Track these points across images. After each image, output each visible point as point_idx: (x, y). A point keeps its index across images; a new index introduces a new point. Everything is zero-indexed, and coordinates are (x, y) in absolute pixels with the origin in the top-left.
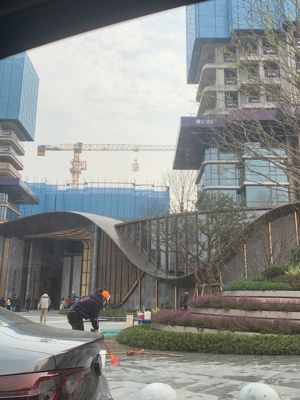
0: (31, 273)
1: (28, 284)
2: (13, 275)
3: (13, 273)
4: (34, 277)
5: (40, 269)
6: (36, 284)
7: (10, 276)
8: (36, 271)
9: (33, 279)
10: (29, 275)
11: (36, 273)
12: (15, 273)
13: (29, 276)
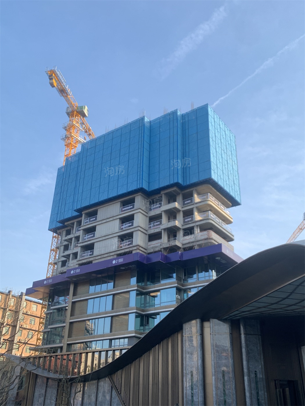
0: (249, 376)
1: (247, 394)
2: (220, 380)
3: (220, 377)
4: (254, 381)
5: (263, 367)
6: (260, 393)
8: (256, 371)
9: (253, 385)
10: (246, 378)
11: (258, 375)
12: (223, 376)
13: (246, 380)
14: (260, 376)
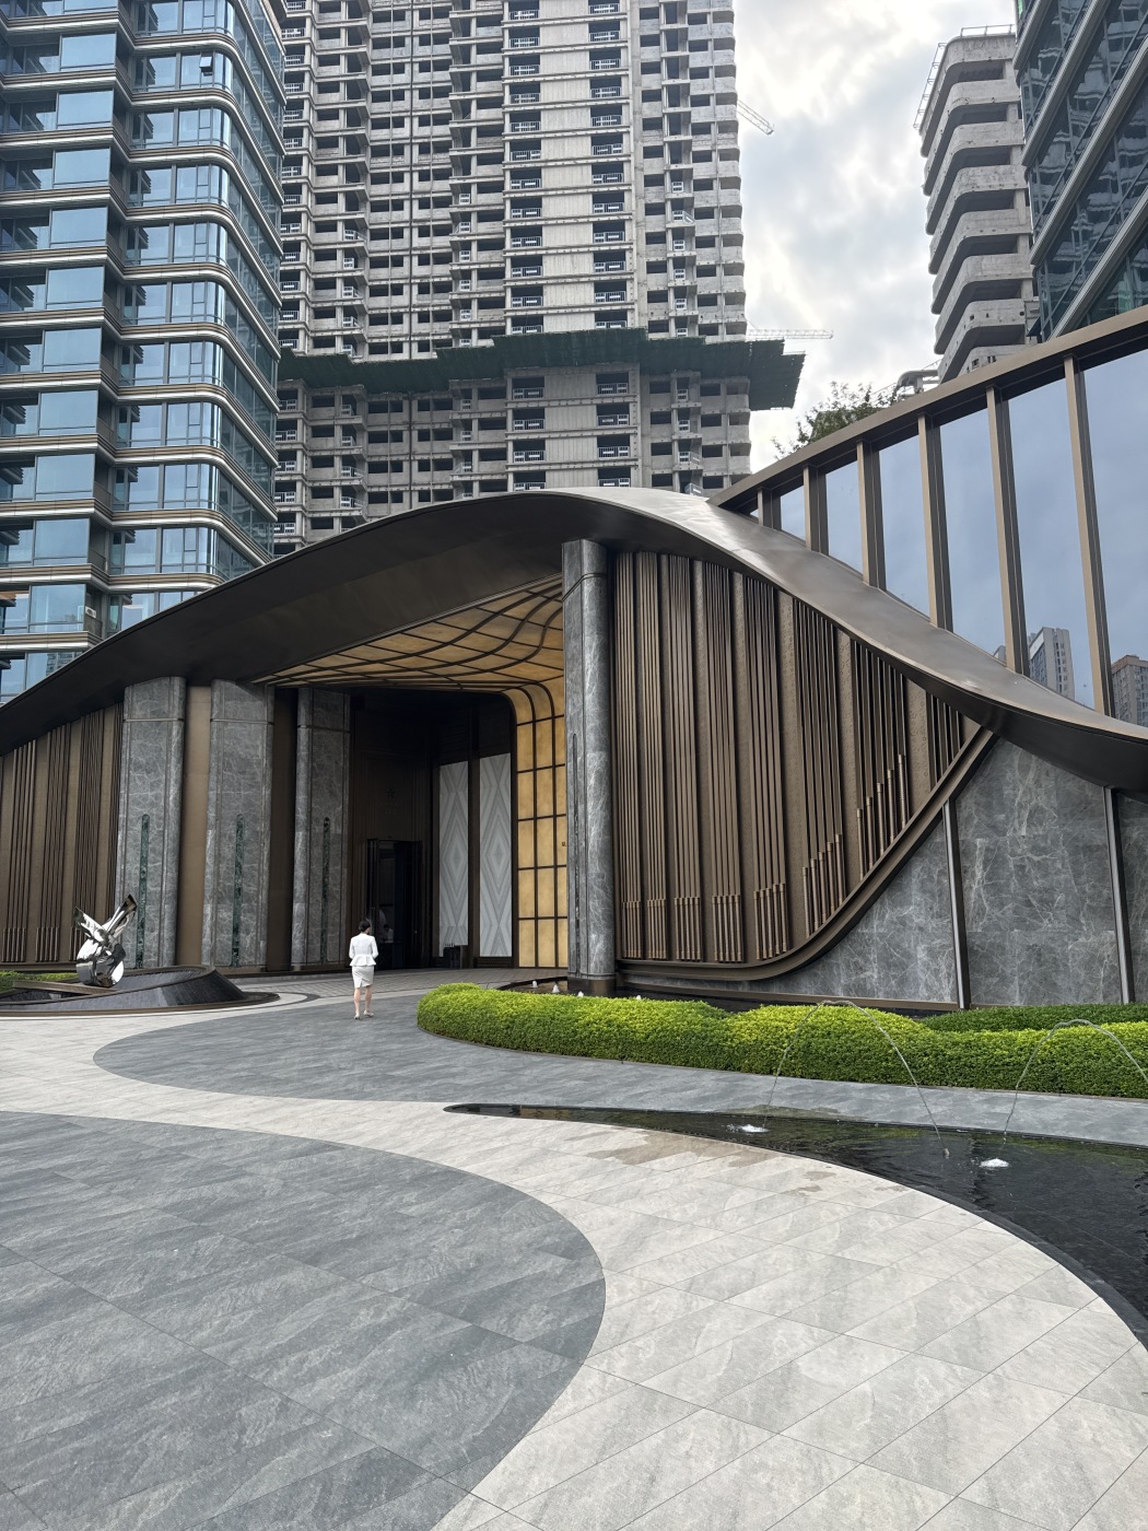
0: (309, 829)
1: (300, 873)
2: (230, 838)
3: (231, 829)
4: (321, 842)
5: (346, 810)
6: (331, 869)
7: (218, 839)
8: (327, 819)
9: (317, 852)
10: (300, 835)
11: (332, 828)
12: (240, 827)
13: (300, 840)
14: (335, 829)
